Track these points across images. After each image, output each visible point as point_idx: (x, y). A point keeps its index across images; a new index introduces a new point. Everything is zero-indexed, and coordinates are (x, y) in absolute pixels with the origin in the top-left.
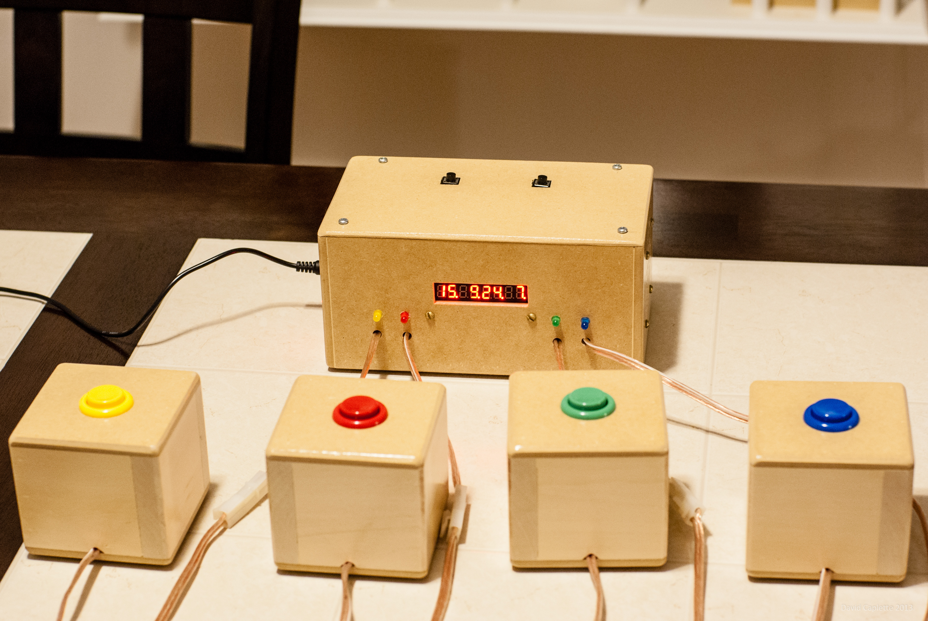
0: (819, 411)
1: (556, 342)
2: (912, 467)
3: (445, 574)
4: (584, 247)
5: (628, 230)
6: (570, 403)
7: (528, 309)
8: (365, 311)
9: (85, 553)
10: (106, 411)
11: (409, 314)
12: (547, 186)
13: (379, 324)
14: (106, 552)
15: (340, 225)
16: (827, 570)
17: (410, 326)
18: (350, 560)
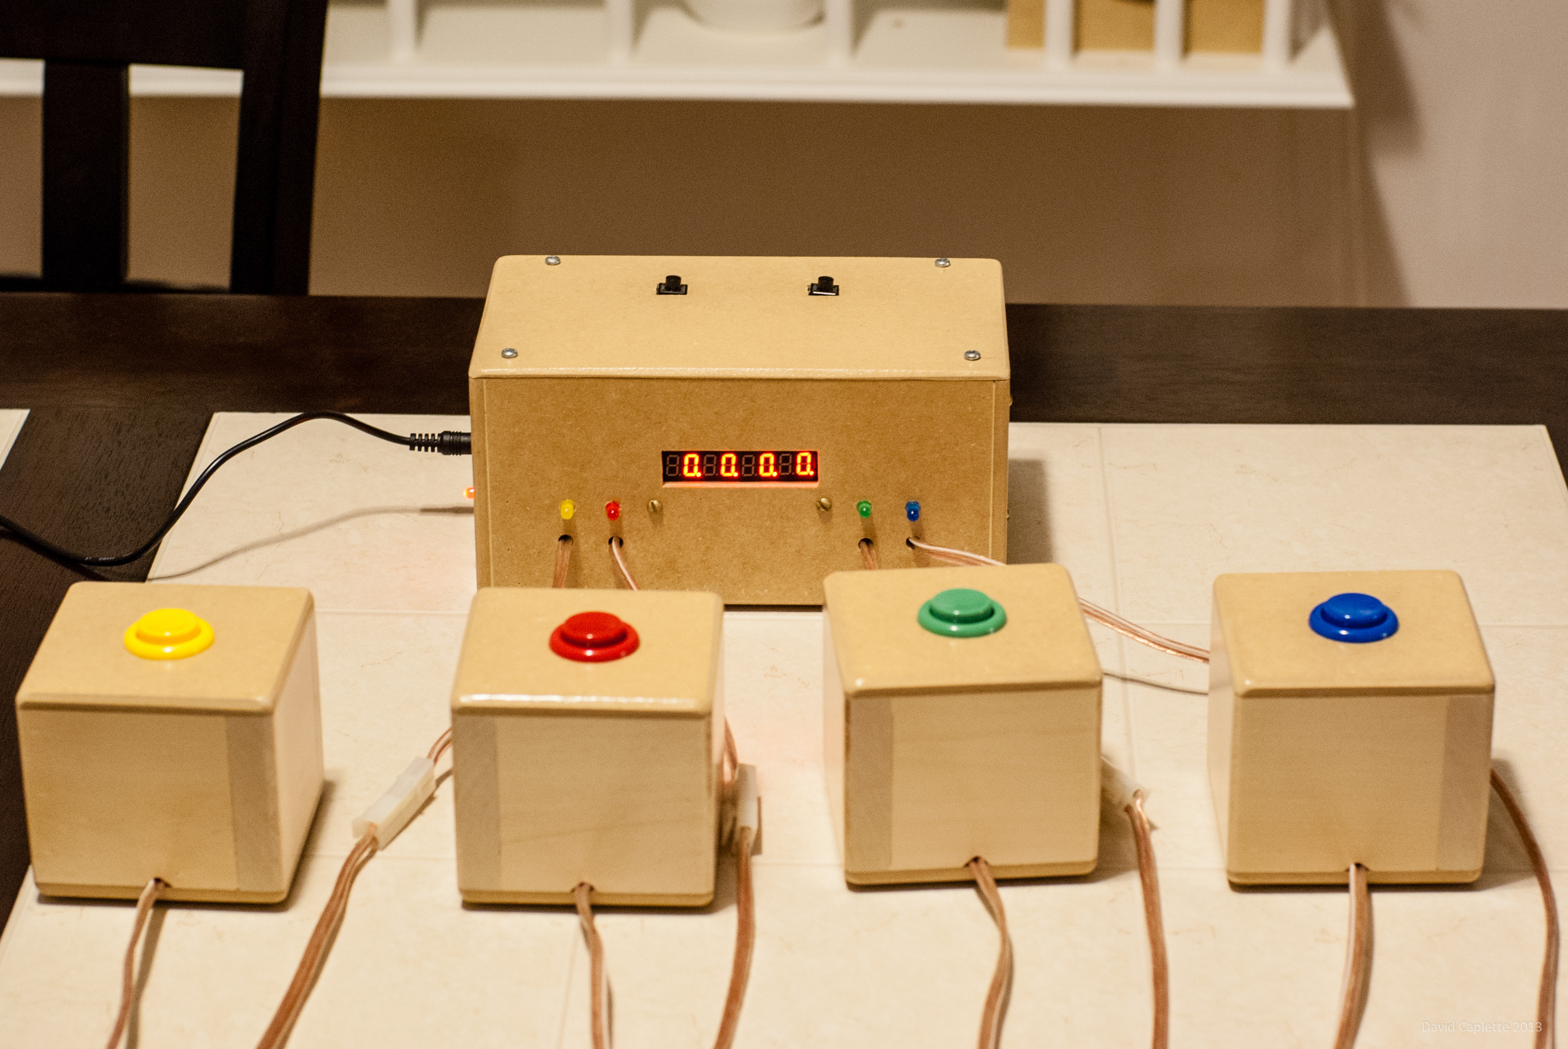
0: (1336, 611)
1: (864, 545)
2: (1490, 691)
3: (743, 897)
4: (913, 384)
5: (981, 356)
6: (933, 612)
7: (819, 492)
8: (547, 502)
9: (142, 889)
10: (168, 650)
11: (620, 505)
12: (835, 294)
13: (568, 523)
14: (175, 884)
15: (504, 359)
16: (1358, 866)
17: (620, 527)
18: (587, 879)
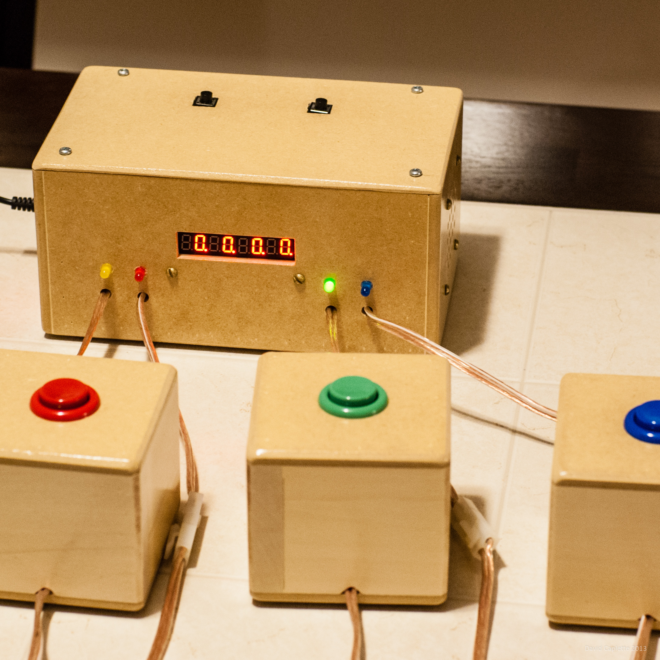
0: (645, 417)
1: (329, 311)
3: (167, 607)
4: (367, 194)
5: (423, 173)
6: (330, 396)
7: (295, 270)
8: (91, 264)
11: (146, 270)
12: (327, 113)
13: (108, 281)
15: (61, 155)
16: (648, 617)
17: (147, 286)
18: (47, 586)
